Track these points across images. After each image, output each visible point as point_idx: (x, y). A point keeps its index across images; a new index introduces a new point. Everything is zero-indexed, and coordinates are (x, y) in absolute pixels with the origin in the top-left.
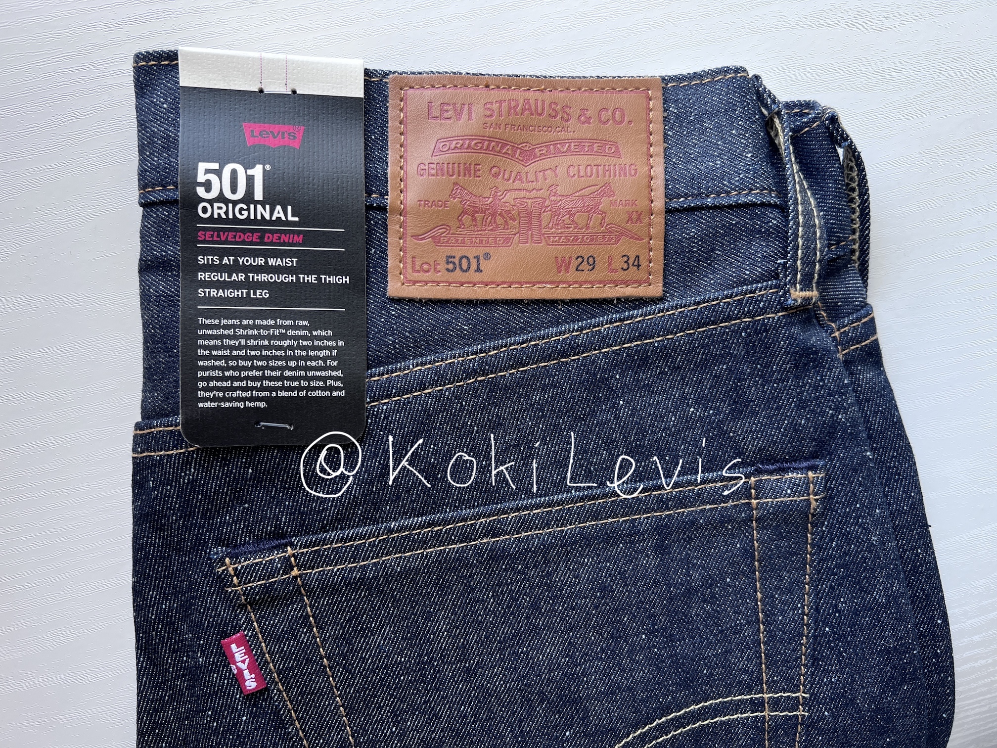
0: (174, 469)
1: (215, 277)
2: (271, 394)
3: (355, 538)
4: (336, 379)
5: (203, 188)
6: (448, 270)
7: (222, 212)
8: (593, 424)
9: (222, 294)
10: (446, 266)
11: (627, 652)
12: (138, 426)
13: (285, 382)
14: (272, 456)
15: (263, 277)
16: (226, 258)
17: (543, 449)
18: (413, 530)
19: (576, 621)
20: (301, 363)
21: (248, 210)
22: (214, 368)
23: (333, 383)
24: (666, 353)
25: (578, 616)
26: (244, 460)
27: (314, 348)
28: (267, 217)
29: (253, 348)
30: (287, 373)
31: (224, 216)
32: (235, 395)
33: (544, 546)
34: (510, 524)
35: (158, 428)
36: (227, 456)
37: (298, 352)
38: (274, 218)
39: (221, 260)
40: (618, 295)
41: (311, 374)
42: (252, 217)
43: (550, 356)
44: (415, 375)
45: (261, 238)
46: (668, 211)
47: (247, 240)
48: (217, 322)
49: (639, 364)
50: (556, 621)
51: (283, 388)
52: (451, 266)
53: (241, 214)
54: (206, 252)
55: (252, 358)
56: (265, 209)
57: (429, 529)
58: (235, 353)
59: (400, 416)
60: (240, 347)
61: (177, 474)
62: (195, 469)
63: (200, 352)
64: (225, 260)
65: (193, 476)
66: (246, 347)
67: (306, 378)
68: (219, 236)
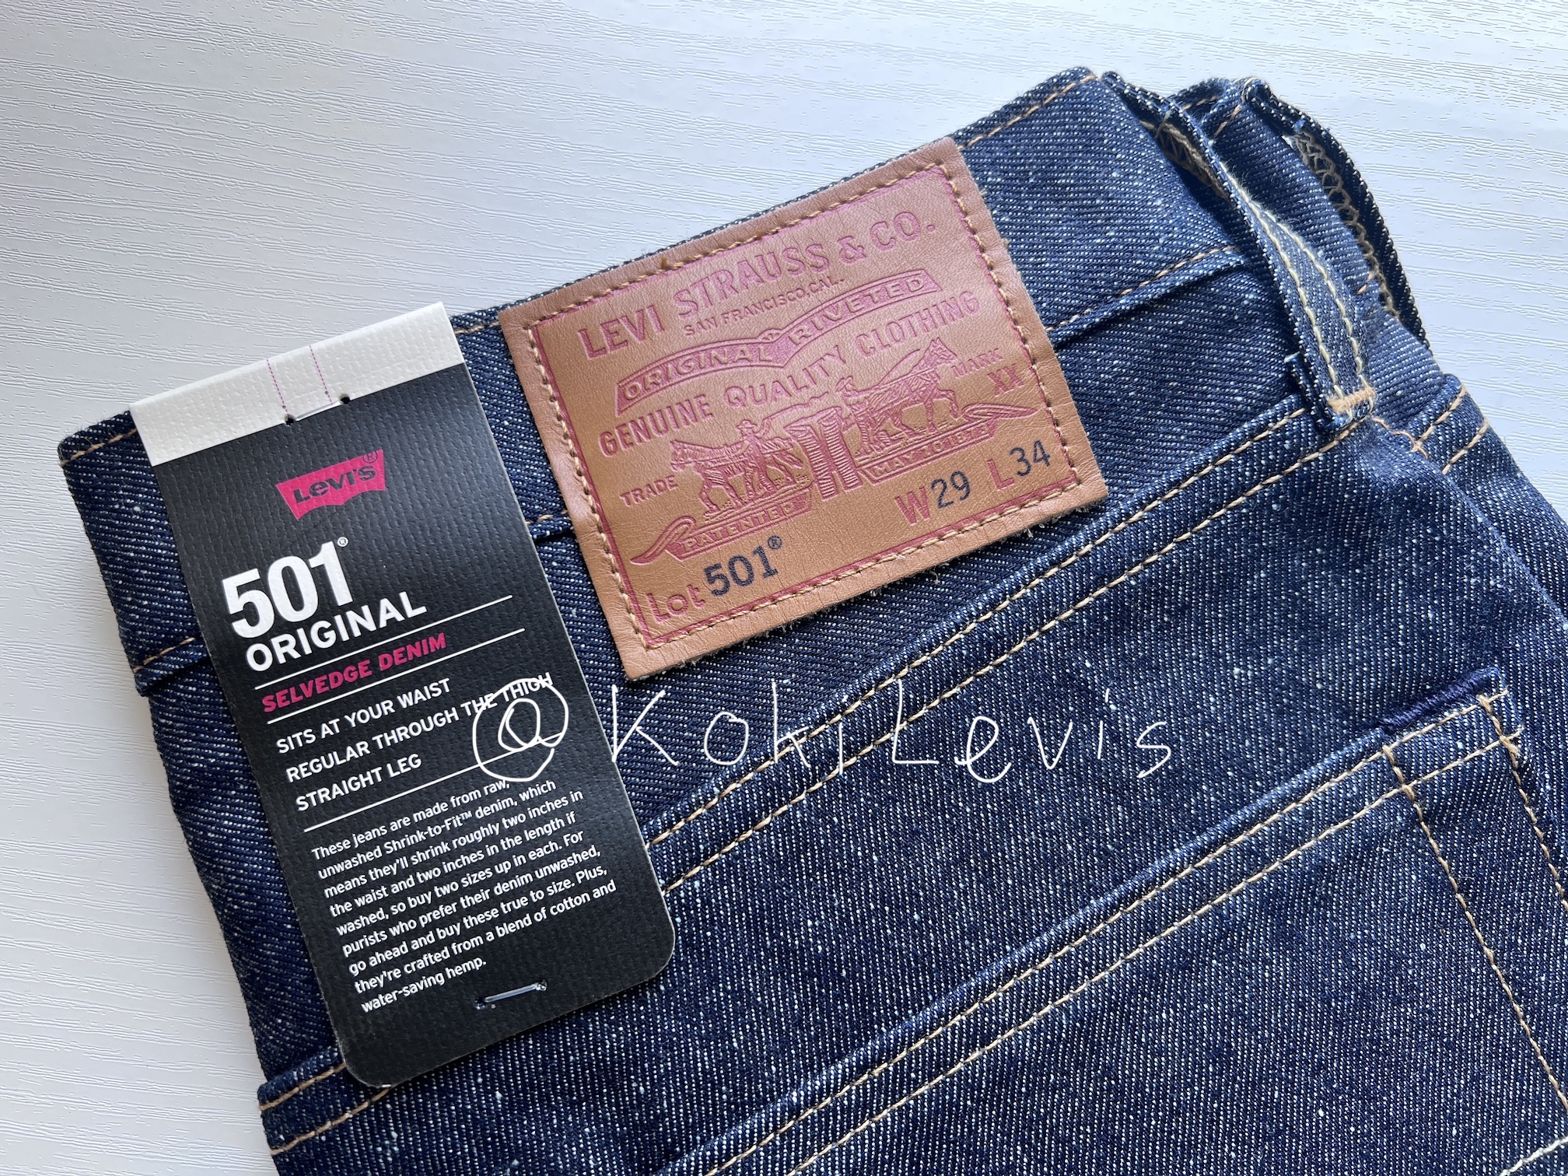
0: (359, 1147)
1: (318, 765)
2: (484, 938)
3: (736, 1148)
4: (589, 865)
5: (244, 621)
6: (715, 592)
7: (290, 649)
8: (1079, 767)
9: (340, 792)
10: (712, 587)
11: (1304, 1153)
12: (264, 1095)
13: (503, 906)
14: (527, 1053)
15: (401, 734)
16: (324, 726)
17: (1009, 846)
18: (836, 1091)
19: (1190, 1135)
20: (519, 860)
21: (334, 627)
22: (368, 930)
23: (588, 874)
24: (1153, 591)
25: (1191, 1123)
26: (480, 1080)
27: (531, 824)
28: (371, 627)
29: (424, 867)
30: (501, 889)
31: (296, 655)
32: (421, 964)
33: (1082, 1022)
34: (1005, 1008)
35: (305, 1080)
36: (447, 1084)
37: (507, 843)
38: (383, 624)
39: (317, 733)
40: (1031, 521)
41: (542, 873)
42: (345, 637)
43: (955, 674)
44: (729, 804)
45: (373, 666)
46: (1059, 347)
47: (351, 680)
48: (346, 844)
49: (1116, 628)
50: (1154, 1150)
51: (503, 919)
52: (719, 584)
53: (324, 640)
54: (286, 729)
55: (428, 886)
56: (362, 615)
57: (866, 1076)
58: (396, 888)
59: (730, 890)
60: (403, 874)
61: (369, 1154)
62: (397, 1130)
63: (335, 910)
64: (325, 730)
65: (399, 1145)
66: (412, 870)
67: (538, 885)
68: (299, 693)
